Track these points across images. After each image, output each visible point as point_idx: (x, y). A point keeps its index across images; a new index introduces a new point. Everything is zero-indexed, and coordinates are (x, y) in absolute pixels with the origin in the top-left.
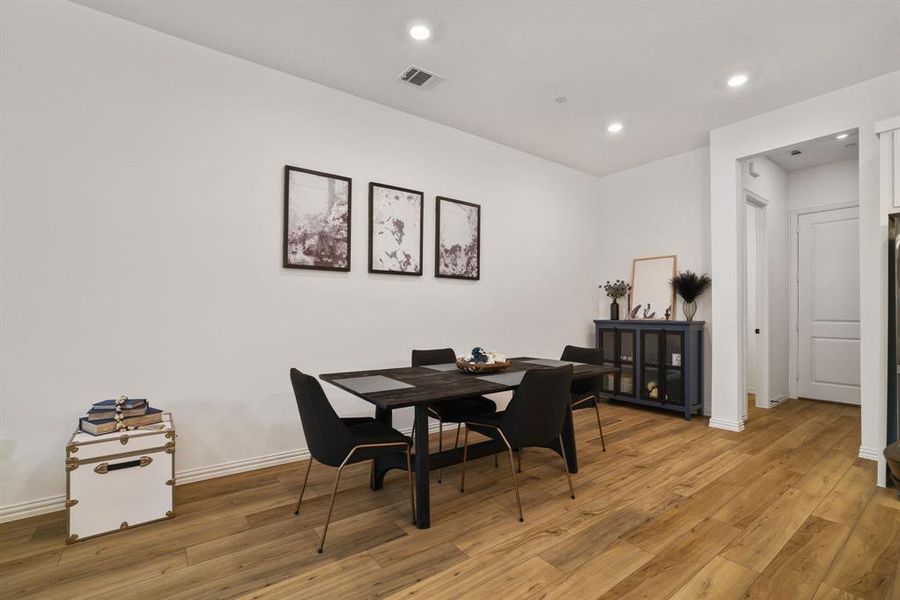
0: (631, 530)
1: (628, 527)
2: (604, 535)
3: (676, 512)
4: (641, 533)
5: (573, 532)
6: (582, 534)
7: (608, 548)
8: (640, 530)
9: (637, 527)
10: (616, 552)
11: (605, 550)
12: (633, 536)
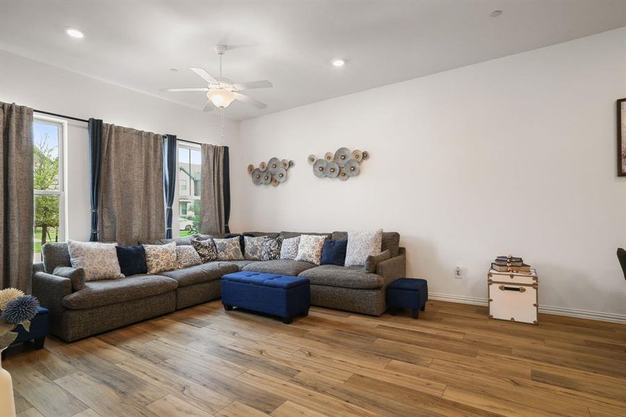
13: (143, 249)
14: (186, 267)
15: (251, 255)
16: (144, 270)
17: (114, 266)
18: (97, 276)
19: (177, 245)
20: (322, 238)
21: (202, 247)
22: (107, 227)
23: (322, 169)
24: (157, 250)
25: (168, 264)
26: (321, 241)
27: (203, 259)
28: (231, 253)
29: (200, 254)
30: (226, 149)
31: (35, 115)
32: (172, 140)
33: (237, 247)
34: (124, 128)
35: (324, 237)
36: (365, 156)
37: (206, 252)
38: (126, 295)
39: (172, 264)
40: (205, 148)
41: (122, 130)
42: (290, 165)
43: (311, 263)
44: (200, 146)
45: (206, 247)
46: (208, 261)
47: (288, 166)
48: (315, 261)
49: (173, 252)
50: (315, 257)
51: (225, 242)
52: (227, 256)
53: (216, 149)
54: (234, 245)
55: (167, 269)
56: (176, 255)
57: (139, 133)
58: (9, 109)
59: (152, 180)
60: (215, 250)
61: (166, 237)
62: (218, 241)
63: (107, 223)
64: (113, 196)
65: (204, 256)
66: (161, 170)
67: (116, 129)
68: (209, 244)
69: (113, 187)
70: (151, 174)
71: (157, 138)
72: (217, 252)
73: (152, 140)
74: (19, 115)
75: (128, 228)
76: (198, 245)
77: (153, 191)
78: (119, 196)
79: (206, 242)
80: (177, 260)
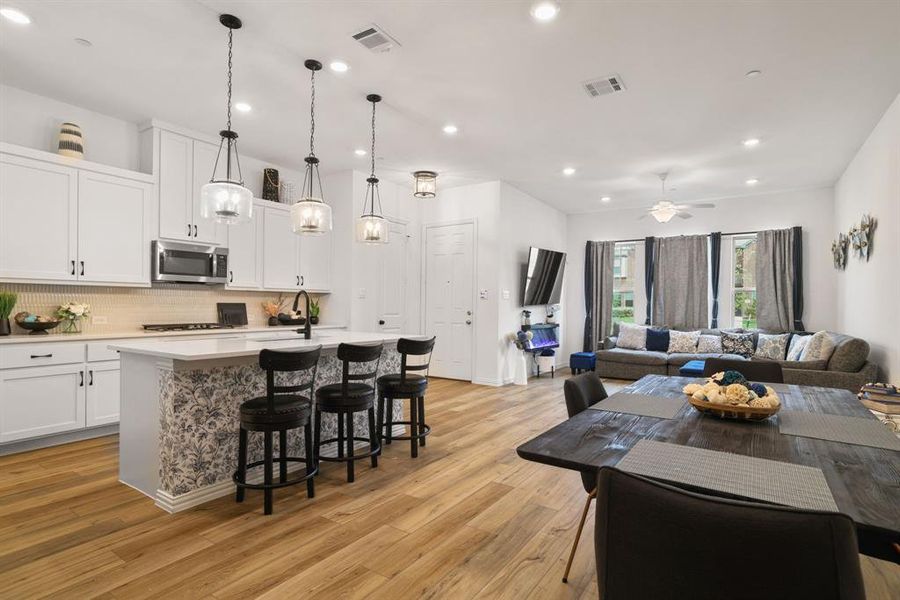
0: (486, 545)
1: (490, 549)
2: (511, 536)
3: (427, 582)
4: (476, 544)
5: (542, 534)
6: (532, 534)
7: (506, 525)
8: (475, 548)
9: (480, 549)
10: (497, 523)
11: (508, 522)
12: (484, 540)
13: (668, 333)
16: (664, 348)
17: (640, 341)
18: (626, 346)
19: (704, 334)
24: (678, 335)
25: (682, 347)
27: (725, 350)
28: (767, 351)
29: (723, 345)
30: (798, 231)
31: (617, 244)
34: (671, 238)
39: (688, 348)
40: (762, 235)
41: (669, 240)
44: (754, 235)
45: (734, 340)
46: (730, 352)
49: (693, 339)
51: (768, 338)
52: (762, 353)
55: (681, 351)
56: (695, 342)
57: (683, 238)
58: (603, 245)
59: (695, 277)
60: (749, 344)
61: (710, 327)
62: (761, 336)
63: (658, 312)
64: (661, 292)
65: (727, 348)
66: (707, 266)
67: (666, 240)
68: (741, 337)
69: (661, 285)
70: (695, 272)
71: (701, 239)
72: (755, 348)
73: (695, 241)
74: (607, 246)
75: (674, 316)
76: (725, 337)
77: (696, 285)
78: (668, 291)
79: (738, 335)
80: (697, 346)
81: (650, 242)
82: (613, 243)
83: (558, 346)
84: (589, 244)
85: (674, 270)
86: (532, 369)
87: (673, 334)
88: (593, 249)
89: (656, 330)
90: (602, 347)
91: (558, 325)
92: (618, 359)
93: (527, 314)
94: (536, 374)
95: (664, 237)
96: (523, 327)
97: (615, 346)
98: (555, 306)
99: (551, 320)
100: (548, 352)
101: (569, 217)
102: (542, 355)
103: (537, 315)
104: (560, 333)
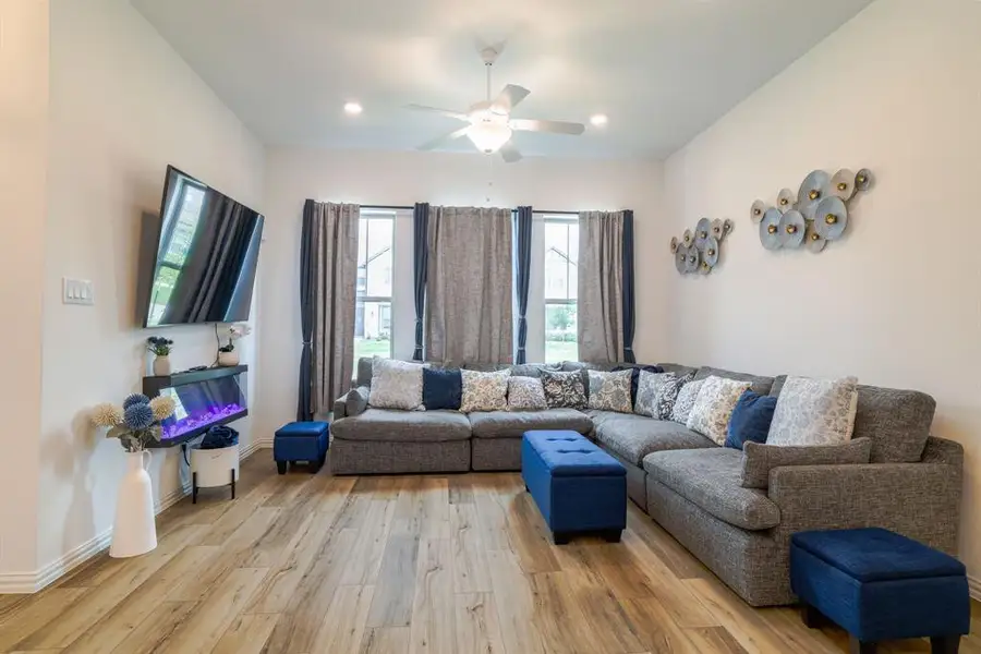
13: (459, 375)
14: (517, 410)
15: (642, 405)
16: (454, 404)
17: (413, 393)
18: (388, 403)
19: (512, 375)
20: (737, 387)
21: (553, 381)
22: (436, 342)
23: (776, 230)
24: (474, 378)
25: (486, 401)
26: (733, 393)
27: (551, 401)
28: (609, 398)
29: (547, 393)
30: (628, 215)
31: (362, 211)
32: (525, 214)
33: (622, 388)
34: (456, 209)
35: (744, 384)
36: (862, 181)
37: (558, 390)
38: (393, 433)
39: (493, 402)
40: (586, 218)
41: (454, 212)
42: (725, 230)
43: (707, 438)
44: (576, 217)
45: (560, 383)
46: (559, 405)
47: (721, 231)
48: (714, 437)
49: (499, 384)
50: (714, 427)
51: (602, 378)
52: (601, 402)
53: (606, 219)
54: (616, 383)
55: (484, 408)
56: (504, 389)
57: (476, 212)
58: (338, 209)
59: (494, 276)
60: (580, 388)
61: (515, 361)
62: (593, 374)
63: (435, 337)
64: (440, 302)
65: (553, 396)
66: (510, 261)
67: (447, 212)
68: (569, 378)
69: (440, 289)
70: (494, 269)
71: (502, 214)
72: (587, 394)
73: (495, 218)
74: (346, 213)
75: (461, 344)
76: (546, 378)
77: (495, 293)
78: (451, 301)
79: (565, 374)
80: (507, 396)
81: (422, 212)
82: (356, 209)
83: (245, 413)
84: (310, 207)
85: (459, 264)
86: (178, 480)
87: (468, 376)
88: (318, 217)
89: (435, 369)
90: (344, 411)
91: (245, 368)
92: (379, 434)
93: (161, 346)
94: (189, 491)
95: (446, 206)
96: (146, 380)
97: (367, 406)
98: (237, 327)
99: (227, 358)
100: (220, 438)
101: (270, 147)
102: (205, 446)
103: (191, 349)
104: (249, 385)
